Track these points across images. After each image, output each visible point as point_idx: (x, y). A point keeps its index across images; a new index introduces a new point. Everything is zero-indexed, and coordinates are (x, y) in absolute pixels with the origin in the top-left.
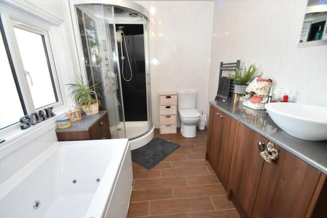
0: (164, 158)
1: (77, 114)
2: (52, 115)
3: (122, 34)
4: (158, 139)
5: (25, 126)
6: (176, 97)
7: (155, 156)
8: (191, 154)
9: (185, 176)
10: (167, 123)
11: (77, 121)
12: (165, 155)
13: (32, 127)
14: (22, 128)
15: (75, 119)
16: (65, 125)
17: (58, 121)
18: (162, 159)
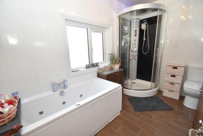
0: (152, 110)
1: (108, 67)
2: (98, 66)
3: (146, 24)
4: (157, 97)
5: (87, 68)
6: (183, 69)
7: (146, 106)
8: (179, 120)
9: (158, 130)
10: (170, 89)
11: (107, 71)
12: (154, 109)
13: (89, 68)
14: (86, 68)
15: (106, 70)
16: (100, 71)
17: (99, 69)
18: (149, 110)
